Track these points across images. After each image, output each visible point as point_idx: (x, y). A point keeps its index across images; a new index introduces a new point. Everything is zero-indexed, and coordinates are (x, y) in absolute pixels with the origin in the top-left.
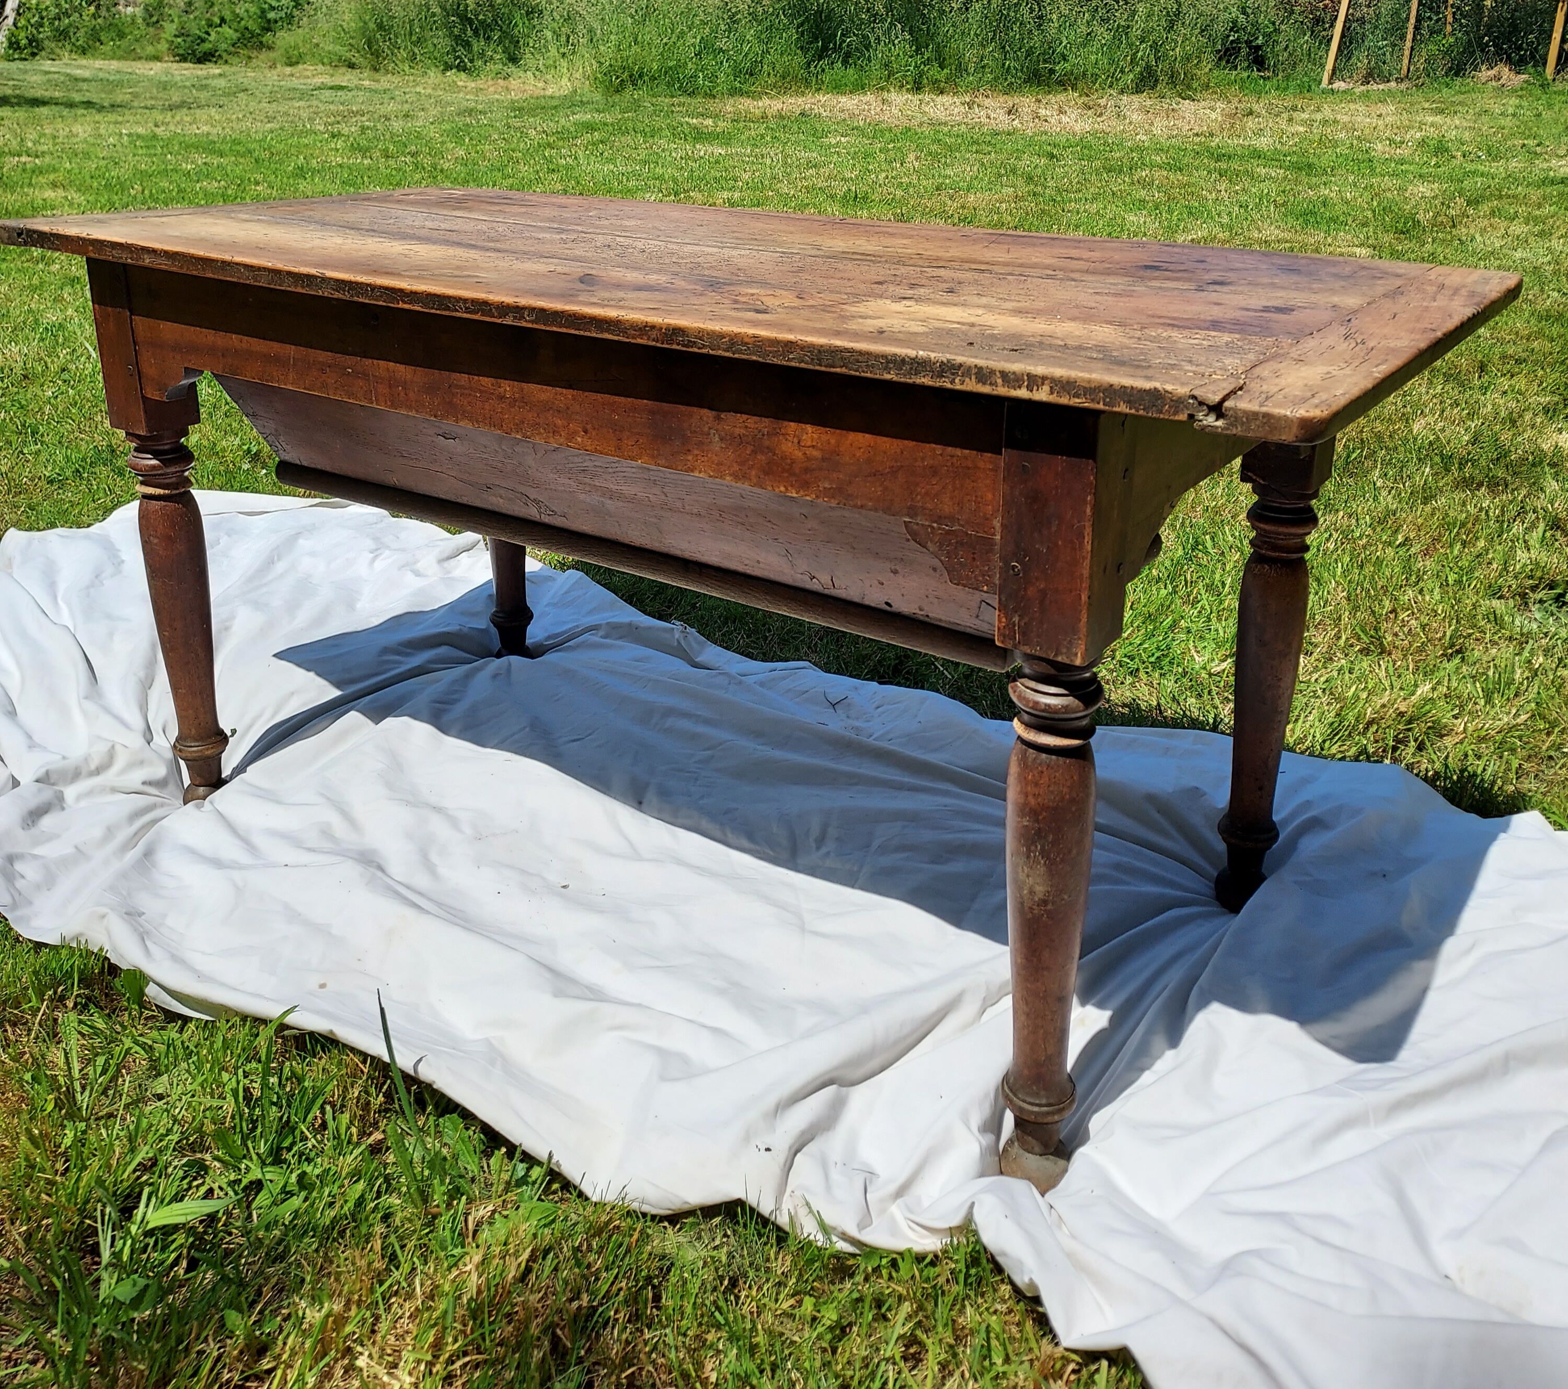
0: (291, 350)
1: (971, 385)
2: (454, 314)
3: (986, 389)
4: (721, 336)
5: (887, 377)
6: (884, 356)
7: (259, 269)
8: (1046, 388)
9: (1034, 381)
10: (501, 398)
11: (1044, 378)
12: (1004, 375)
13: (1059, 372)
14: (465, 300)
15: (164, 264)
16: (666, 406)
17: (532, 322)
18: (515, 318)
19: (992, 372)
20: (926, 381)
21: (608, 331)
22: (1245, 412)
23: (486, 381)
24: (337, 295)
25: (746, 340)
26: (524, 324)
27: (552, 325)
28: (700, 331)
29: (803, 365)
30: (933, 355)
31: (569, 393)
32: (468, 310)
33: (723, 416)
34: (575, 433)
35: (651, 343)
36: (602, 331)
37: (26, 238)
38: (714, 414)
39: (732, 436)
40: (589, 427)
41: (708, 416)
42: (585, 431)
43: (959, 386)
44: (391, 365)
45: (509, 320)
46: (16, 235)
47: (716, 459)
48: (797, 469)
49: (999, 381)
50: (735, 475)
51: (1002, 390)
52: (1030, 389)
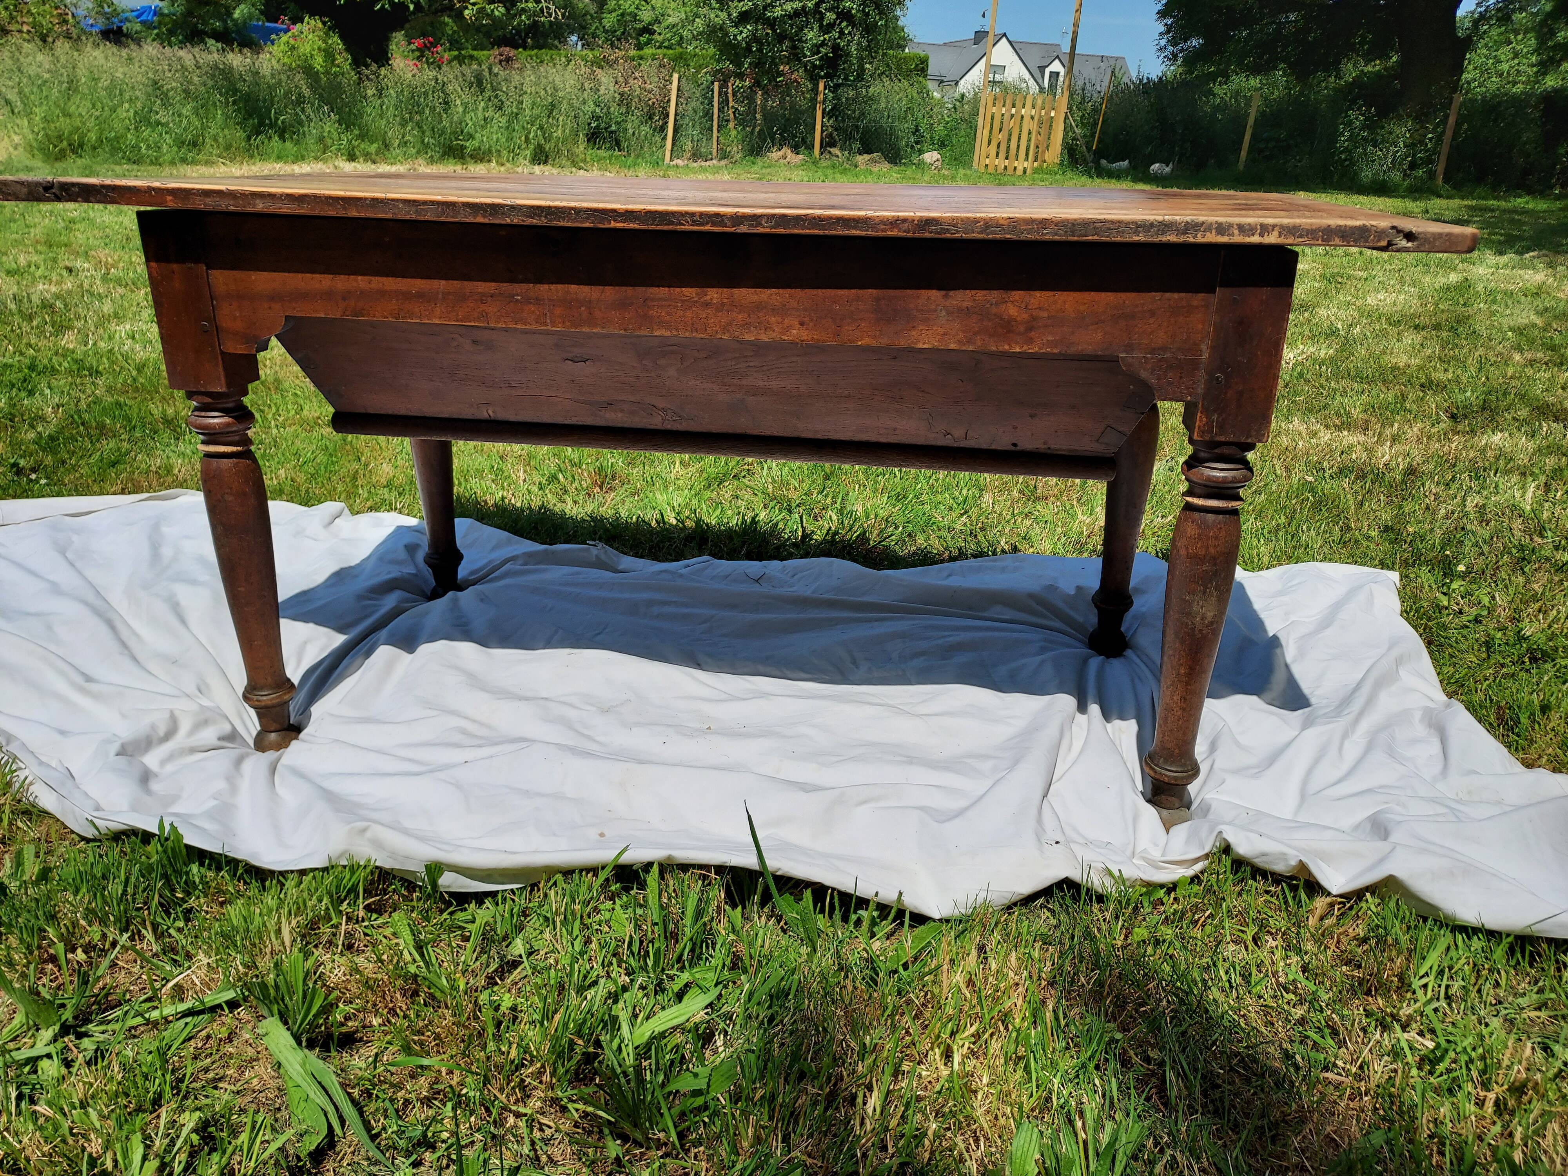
0: (441, 285)
1: (1212, 238)
2: (679, 228)
3: (1224, 239)
4: (976, 221)
5: (1136, 238)
7: (425, 203)
8: (1276, 233)
9: (1265, 229)
10: (707, 305)
11: (1274, 226)
12: (1241, 228)
13: (1285, 221)
14: (693, 214)
15: (286, 209)
16: (891, 292)
17: (771, 228)
18: (752, 225)
19: (1231, 225)
20: (1172, 238)
21: (855, 228)
22: (1433, 234)
23: (690, 292)
24: (529, 221)
25: (1001, 222)
26: (761, 230)
27: (794, 227)
30: (1178, 218)
31: (786, 293)
32: (694, 223)
33: (951, 293)
34: (790, 327)
35: (902, 234)
36: (849, 228)
37: (58, 193)
38: (942, 292)
39: (960, 310)
40: (806, 319)
41: (935, 294)
42: (802, 324)
43: (1200, 239)
44: (573, 288)
45: (743, 229)
46: (41, 189)
47: (941, 331)
48: (1022, 329)
49: (1236, 232)
50: (959, 342)
51: (1238, 238)
52: (1261, 235)
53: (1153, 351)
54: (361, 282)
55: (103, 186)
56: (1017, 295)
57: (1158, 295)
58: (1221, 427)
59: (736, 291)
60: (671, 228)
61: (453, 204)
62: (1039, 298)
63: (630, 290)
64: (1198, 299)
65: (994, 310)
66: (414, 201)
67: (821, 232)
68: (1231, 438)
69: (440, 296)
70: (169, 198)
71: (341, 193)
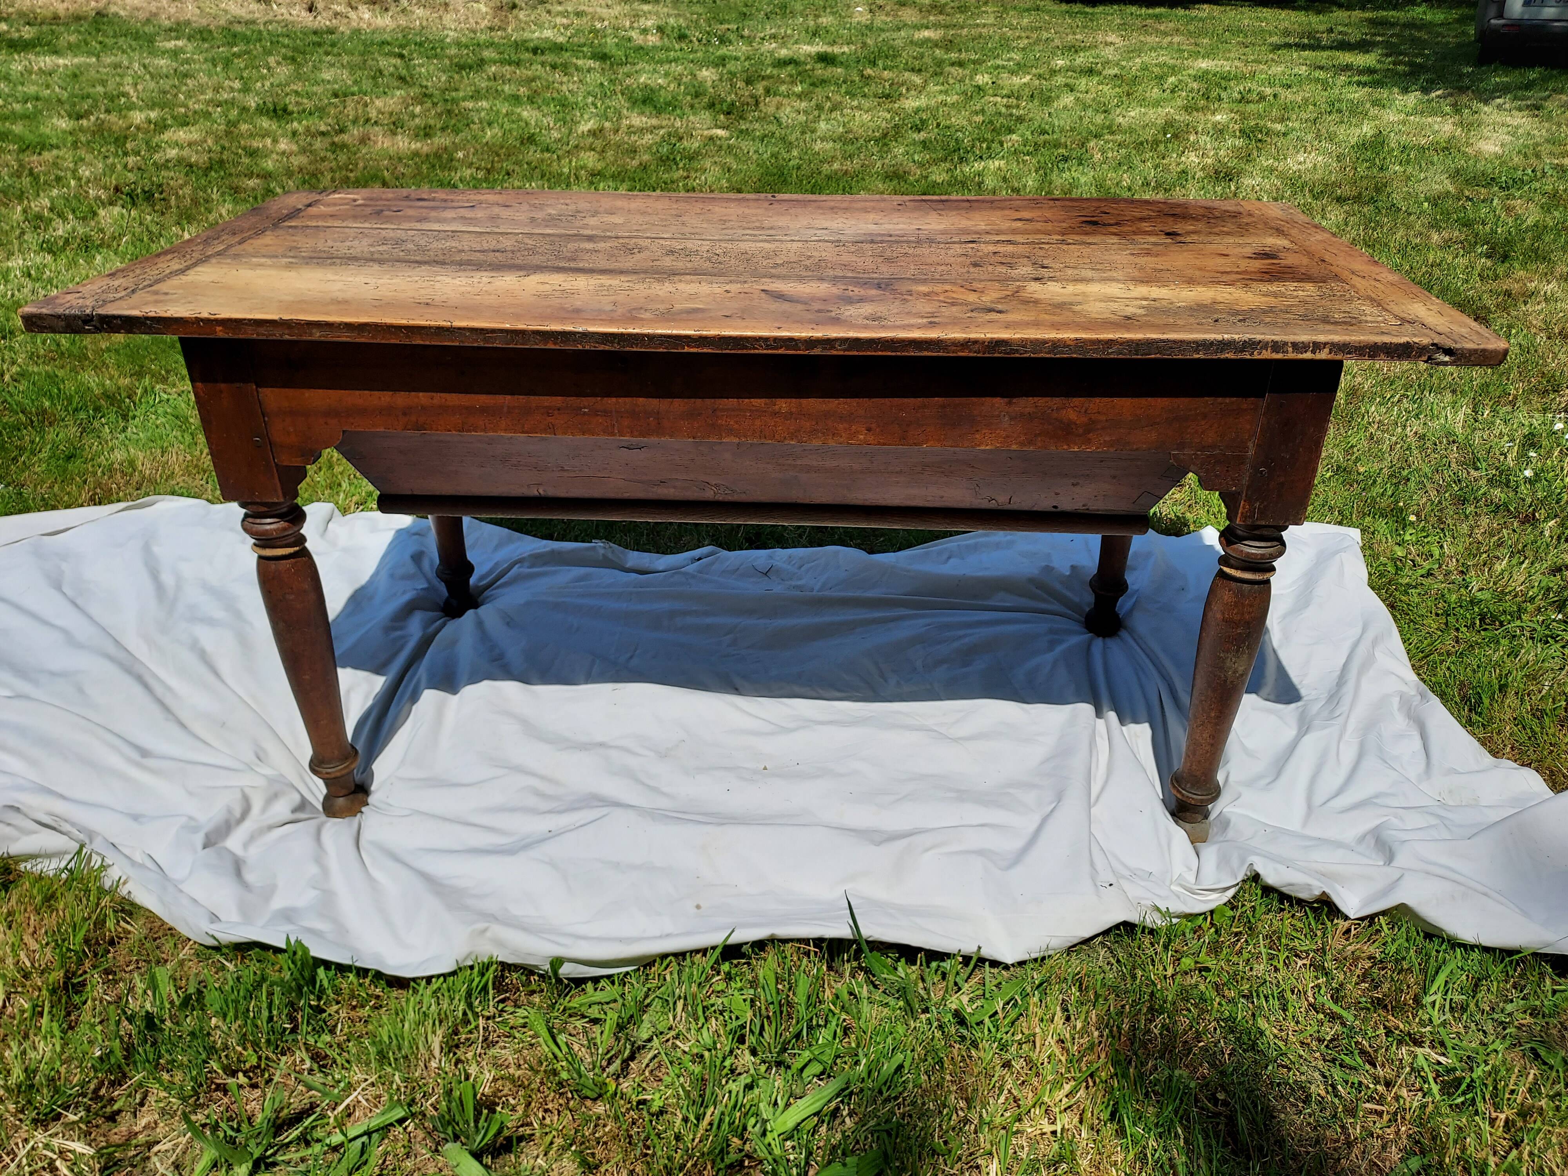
0: (506, 400)
1: (1267, 355)
2: (752, 352)
3: (1280, 356)
4: (1044, 342)
5: (1196, 356)
6: (1195, 342)
7: (493, 331)
8: (1327, 350)
9: (1317, 346)
10: (775, 414)
11: (1325, 344)
12: (1295, 345)
13: (1336, 338)
14: (766, 339)
16: (957, 400)
17: (845, 350)
18: (825, 349)
19: (1285, 344)
20: (1230, 356)
21: (926, 350)
23: (757, 402)
24: (602, 347)
25: (1069, 343)
26: (835, 353)
27: (867, 350)
28: (1022, 340)
29: (1121, 356)
30: (1236, 337)
31: (854, 402)
32: (768, 347)
33: (1014, 400)
34: (857, 432)
35: (971, 355)
36: (921, 350)
37: (98, 325)
38: (1006, 400)
39: (1022, 415)
40: (874, 426)
41: (999, 402)
42: (869, 430)
43: (1256, 356)
44: (641, 400)
45: (817, 351)
46: (80, 323)
47: (1003, 434)
48: (1081, 431)
49: (1290, 349)
50: (1022, 444)
51: (1291, 355)
52: (1313, 352)
53: (1203, 449)
54: (423, 398)
55: (147, 318)
56: (1076, 401)
57: (1210, 400)
58: (1263, 513)
59: (804, 401)
60: (745, 352)
61: (522, 332)
62: (1097, 404)
63: (699, 401)
64: (1246, 403)
65: (1055, 415)
66: (482, 330)
67: (893, 354)
68: (1271, 522)
69: (505, 409)
70: (219, 328)
71: (404, 322)
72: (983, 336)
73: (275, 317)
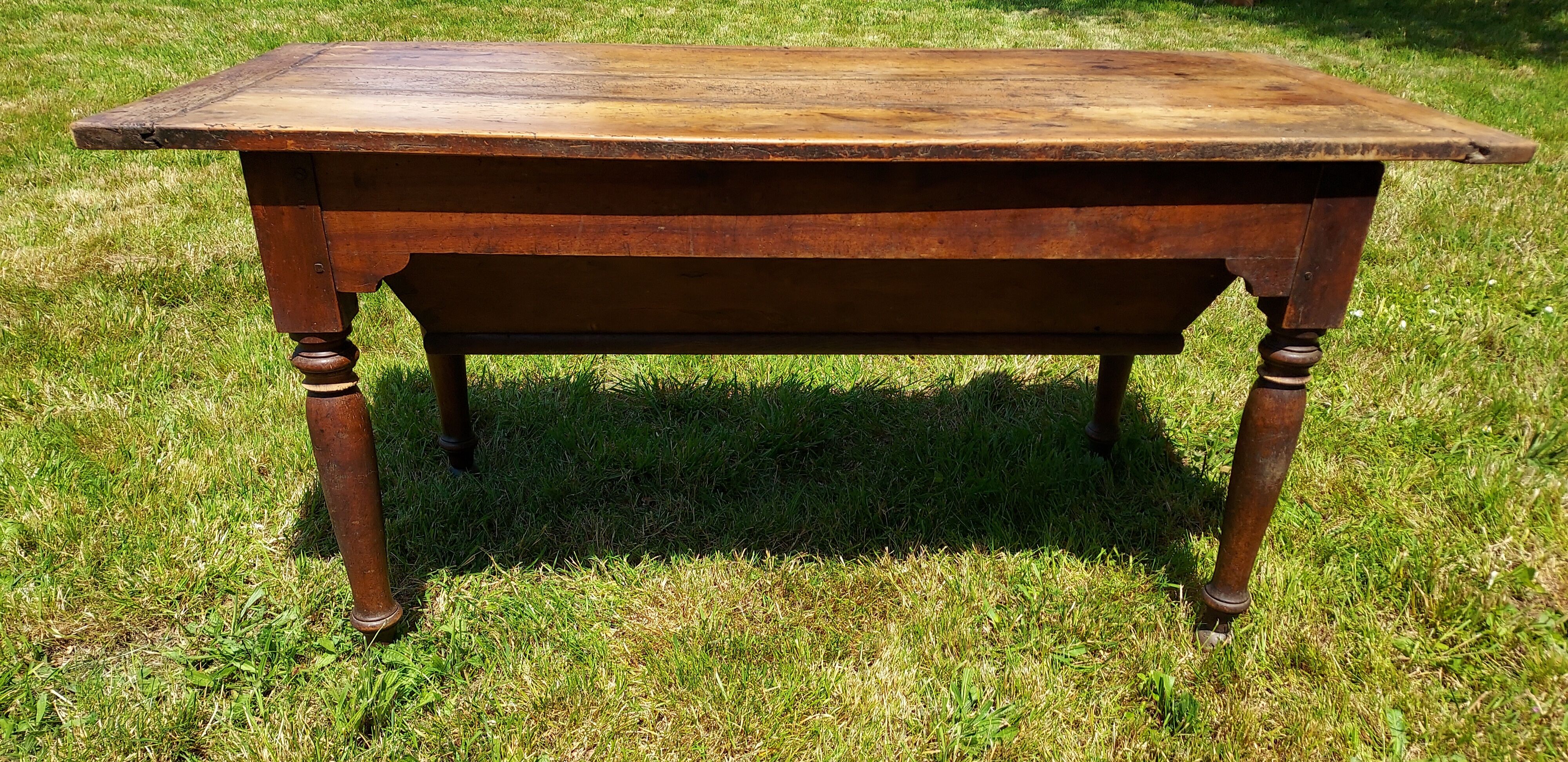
0: (581, 220)
1: (1321, 157)
2: (835, 159)
3: (1331, 158)
4: (1117, 146)
5: (1256, 159)
6: (1256, 145)
7: (577, 141)
8: (1374, 151)
9: (1366, 148)
10: (851, 228)
11: (1373, 145)
12: (1346, 147)
14: (851, 147)
15: (423, 149)
17: (927, 157)
18: (908, 155)
19: (1337, 146)
20: (1287, 158)
21: (1006, 155)
22: (1503, 148)
23: (836, 218)
24: (685, 157)
25: (1140, 146)
26: (916, 159)
27: (949, 156)
28: (1097, 144)
29: (1188, 159)
30: (1293, 140)
31: (929, 215)
32: (852, 155)
33: (1082, 209)
34: (930, 245)
35: (1048, 159)
36: (1000, 155)
37: (159, 140)
38: (1075, 209)
39: (1089, 223)
40: (945, 238)
41: (1068, 211)
42: (941, 242)
43: (1311, 158)
44: (718, 218)
45: (900, 158)
46: (139, 137)
47: (1070, 243)
48: (1143, 239)
49: (1342, 151)
50: (1087, 253)
51: (1342, 157)
52: (1362, 153)
53: (1256, 254)
54: (496, 218)
55: (213, 132)
56: (1140, 209)
57: (1263, 207)
58: (1306, 318)
59: (880, 215)
60: (829, 160)
61: (608, 143)
62: (1159, 212)
63: (776, 218)
64: (1295, 208)
65: (1120, 223)
66: (567, 141)
67: (974, 160)
68: (1313, 326)
69: (580, 229)
70: (290, 142)
71: (486, 134)
72: (1059, 141)
73: (351, 129)
